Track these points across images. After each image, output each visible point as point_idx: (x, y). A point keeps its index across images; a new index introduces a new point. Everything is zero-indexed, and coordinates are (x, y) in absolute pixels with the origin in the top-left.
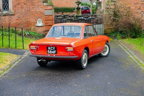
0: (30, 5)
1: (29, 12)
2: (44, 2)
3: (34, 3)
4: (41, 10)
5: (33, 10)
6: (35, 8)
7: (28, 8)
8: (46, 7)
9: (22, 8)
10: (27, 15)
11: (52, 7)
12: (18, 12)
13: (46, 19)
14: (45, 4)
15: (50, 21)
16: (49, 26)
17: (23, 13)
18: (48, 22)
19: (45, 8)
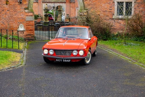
0: (13, 12)
1: (12, 18)
2: (25, 9)
3: (16, 9)
4: (23, 16)
5: (15, 16)
6: (17, 14)
7: (11, 14)
8: (27, 13)
9: (6, 14)
10: (10, 21)
11: (32, 13)
12: (2, 18)
13: (28, 24)
14: (26, 11)
15: (31, 26)
16: (30, 30)
17: (7, 19)
18: (29, 27)
19: (27, 15)
